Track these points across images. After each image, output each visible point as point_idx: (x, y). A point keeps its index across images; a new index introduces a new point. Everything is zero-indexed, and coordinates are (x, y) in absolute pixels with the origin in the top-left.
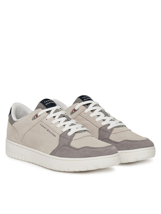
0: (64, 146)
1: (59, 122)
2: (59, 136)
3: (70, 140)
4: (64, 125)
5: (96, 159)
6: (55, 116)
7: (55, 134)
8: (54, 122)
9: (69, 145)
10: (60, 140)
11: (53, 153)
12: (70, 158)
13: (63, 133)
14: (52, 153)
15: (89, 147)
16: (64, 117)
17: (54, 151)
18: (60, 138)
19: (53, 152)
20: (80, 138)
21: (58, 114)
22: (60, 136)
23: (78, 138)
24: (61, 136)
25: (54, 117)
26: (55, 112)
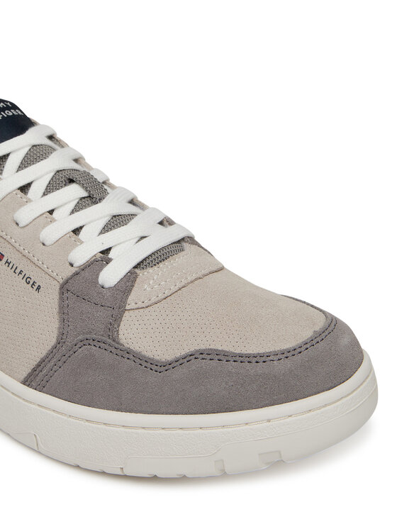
0: (85, 342)
1: (51, 212)
2: (58, 287)
3: (115, 312)
4: (77, 231)
5: (269, 421)
6: (29, 185)
7: (35, 276)
8: (26, 214)
9: (109, 338)
10: (63, 311)
11: (37, 378)
12: (126, 411)
13: (77, 274)
14: (30, 375)
15: (218, 353)
16: (71, 181)
17: (38, 365)
18: (62, 299)
19: (34, 370)
20: (161, 296)
21: (42, 172)
22: (62, 287)
23: (154, 299)
24: (65, 288)
25: (24, 189)
26: (25, 163)
